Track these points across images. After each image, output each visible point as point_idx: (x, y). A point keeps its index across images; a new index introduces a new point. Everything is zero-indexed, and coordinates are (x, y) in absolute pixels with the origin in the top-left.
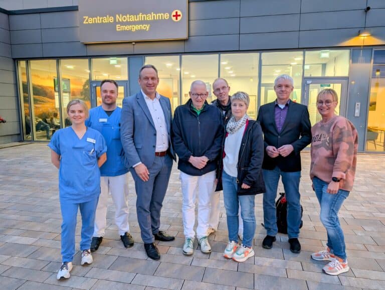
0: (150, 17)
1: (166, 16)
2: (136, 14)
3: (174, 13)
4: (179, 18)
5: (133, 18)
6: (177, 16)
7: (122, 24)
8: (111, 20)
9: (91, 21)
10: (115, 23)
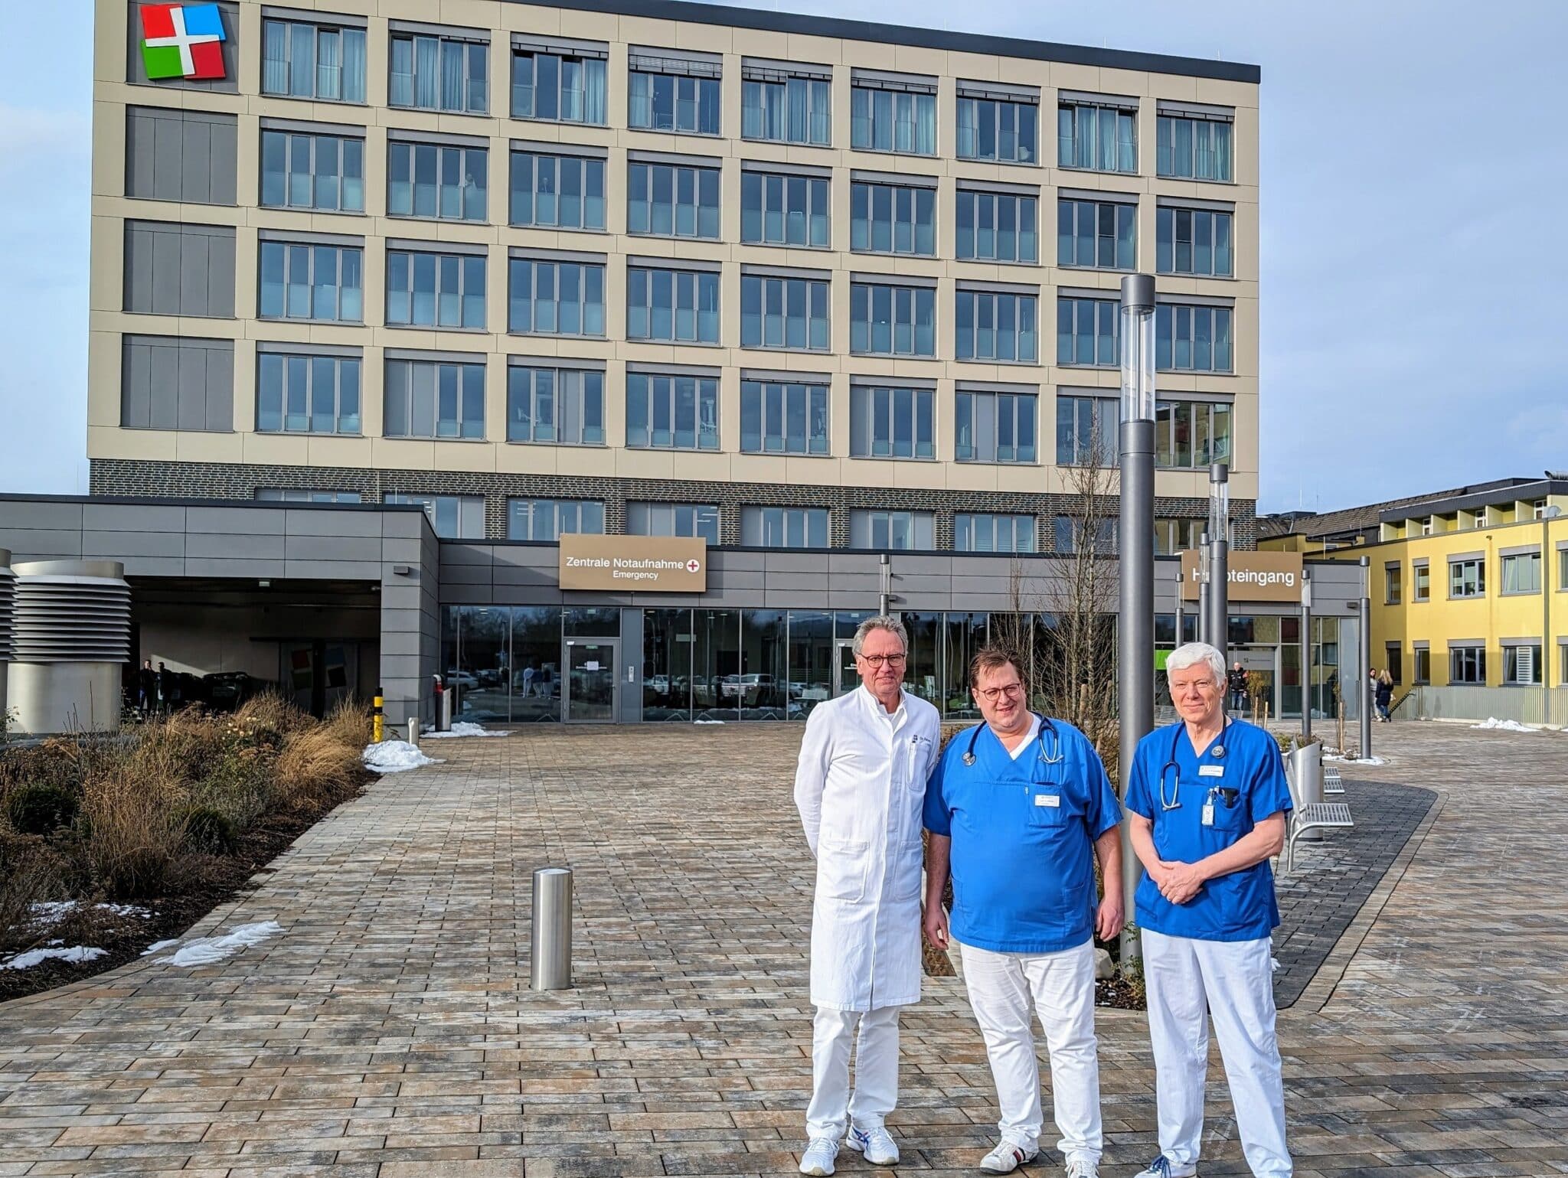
0: (659, 565)
1: (680, 565)
2: (642, 560)
3: (690, 563)
4: (696, 569)
5: (636, 564)
6: (693, 566)
7: (621, 569)
8: (607, 563)
9: (577, 563)
10: (612, 568)
